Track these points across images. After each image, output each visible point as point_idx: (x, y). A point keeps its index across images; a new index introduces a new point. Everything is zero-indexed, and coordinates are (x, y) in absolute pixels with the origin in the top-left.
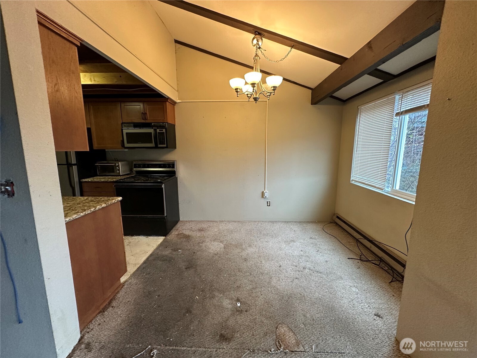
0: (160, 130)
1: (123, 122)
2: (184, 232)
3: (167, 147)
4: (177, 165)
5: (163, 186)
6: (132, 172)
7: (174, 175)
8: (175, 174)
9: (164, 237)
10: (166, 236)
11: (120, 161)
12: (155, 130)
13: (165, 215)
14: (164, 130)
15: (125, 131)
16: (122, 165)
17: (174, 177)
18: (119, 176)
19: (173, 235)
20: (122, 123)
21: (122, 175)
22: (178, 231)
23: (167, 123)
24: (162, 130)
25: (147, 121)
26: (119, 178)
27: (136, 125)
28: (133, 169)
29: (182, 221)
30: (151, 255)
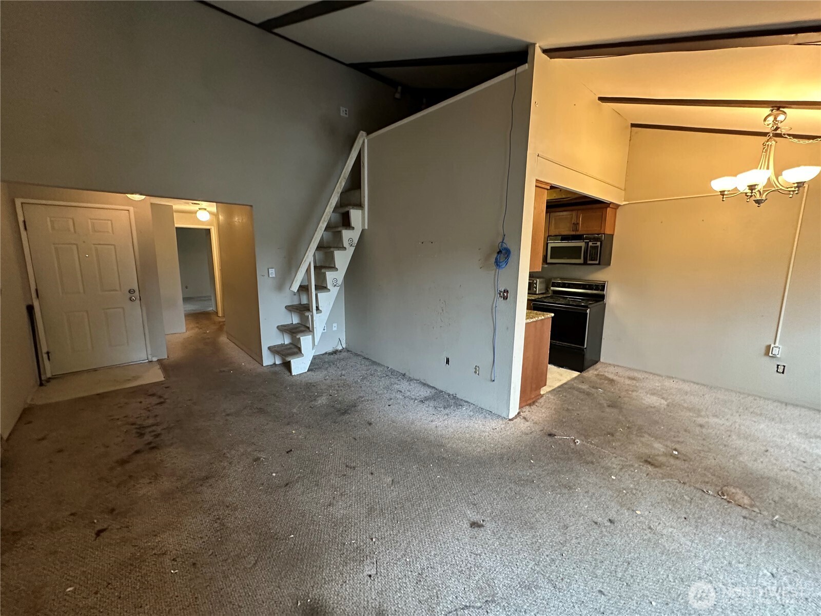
0: (593, 244)
1: (550, 234)
2: (606, 374)
3: (599, 264)
4: (608, 287)
5: (588, 311)
6: (548, 291)
7: (601, 299)
8: (604, 299)
9: (579, 373)
10: (581, 372)
11: (538, 278)
12: (587, 244)
13: (585, 347)
14: (599, 244)
15: (550, 246)
16: (540, 283)
17: (602, 302)
18: (534, 294)
19: (590, 373)
20: (548, 236)
21: (538, 294)
22: (598, 371)
23: (604, 234)
24: (596, 244)
25: (578, 233)
26: (537, 297)
27: (564, 238)
28: (550, 288)
29: (602, 363)
30: (565, 384)
